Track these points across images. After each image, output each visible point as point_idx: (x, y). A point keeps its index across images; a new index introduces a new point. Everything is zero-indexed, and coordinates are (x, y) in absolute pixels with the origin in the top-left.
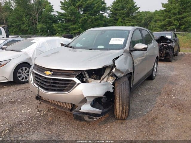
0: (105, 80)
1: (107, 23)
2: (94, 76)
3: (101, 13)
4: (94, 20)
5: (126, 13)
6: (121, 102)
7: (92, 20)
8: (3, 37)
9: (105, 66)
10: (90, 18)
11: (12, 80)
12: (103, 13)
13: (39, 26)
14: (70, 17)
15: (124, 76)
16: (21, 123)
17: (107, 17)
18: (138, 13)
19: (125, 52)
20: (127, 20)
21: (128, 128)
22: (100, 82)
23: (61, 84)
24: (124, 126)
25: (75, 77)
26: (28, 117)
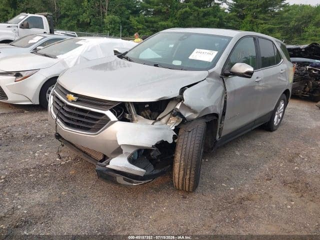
0: (164, 121)
1: (225, 22)
2: (146, 111)
3: (216, 4)
4: (202, 14)
5: (261, 6)
6: (182, 162)
7: (198, 15)
8: (45, 33)
9: (162, 98)
10: (195, 10)
11: (37, 103)
12: (220, 2)
13: (108, 18)
14: (160, 6)
15: (198, 118)
16: (27, 171)
17: (226, 11)
18: (284, 6)
19: (210, 75)
20: (261, 19)
21: (190, 208)
22: (153, 124)
23: (87, 118)
24: (185, 203)
25: (110, 110)
26: (41, 164)
